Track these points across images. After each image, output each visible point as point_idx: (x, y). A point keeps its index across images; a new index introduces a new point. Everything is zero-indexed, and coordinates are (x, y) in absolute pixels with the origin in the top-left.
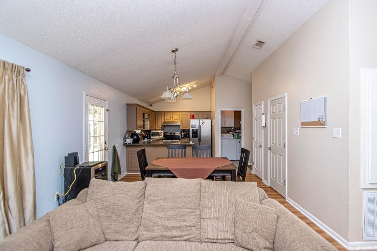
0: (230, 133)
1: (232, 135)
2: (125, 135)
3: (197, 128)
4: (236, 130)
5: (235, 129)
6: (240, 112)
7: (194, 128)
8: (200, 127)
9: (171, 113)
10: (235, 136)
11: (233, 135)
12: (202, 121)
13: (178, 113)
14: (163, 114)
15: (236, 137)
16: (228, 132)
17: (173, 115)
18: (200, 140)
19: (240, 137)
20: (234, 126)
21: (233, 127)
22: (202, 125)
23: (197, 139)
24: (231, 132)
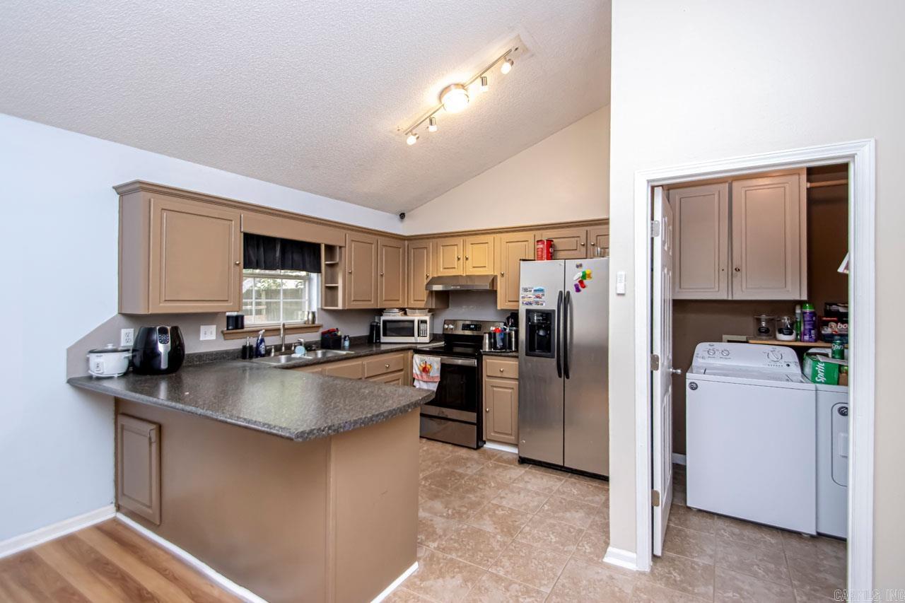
0: (775, 338)
1: (791, 356)
2: (107, 330)
3: (550, 303)
4: (826, 324)
5: (813, 314)
6: (840, 170)
7: (537, 303)
8: (565, 299)
9: (460, 240)
10: (809, 362)
11: (801, 353)
12: (579, 266)
13: (489, 238)
14: (431, 244)
15: (815, 373)
16: (766, 333)
17: (469, 247)
18: (564, 370)
19: (840, 376)
20: (805, 298)
21: (801, 303)
22: (578, 290)
23: (554, 362)
24: (781, 331)
